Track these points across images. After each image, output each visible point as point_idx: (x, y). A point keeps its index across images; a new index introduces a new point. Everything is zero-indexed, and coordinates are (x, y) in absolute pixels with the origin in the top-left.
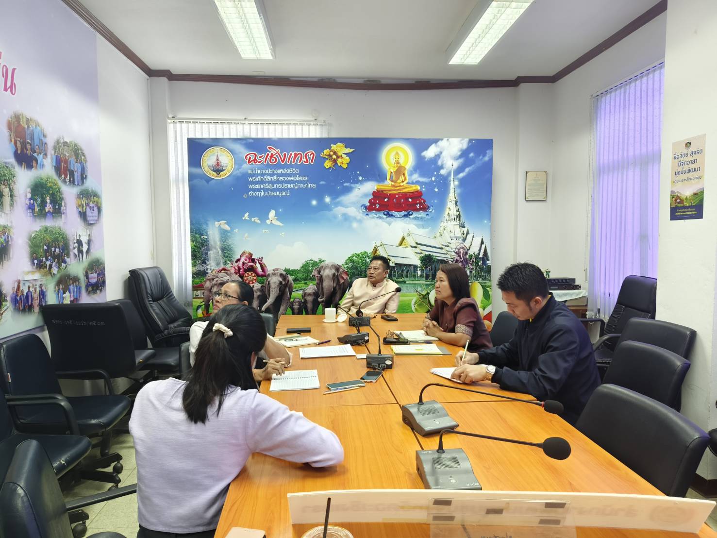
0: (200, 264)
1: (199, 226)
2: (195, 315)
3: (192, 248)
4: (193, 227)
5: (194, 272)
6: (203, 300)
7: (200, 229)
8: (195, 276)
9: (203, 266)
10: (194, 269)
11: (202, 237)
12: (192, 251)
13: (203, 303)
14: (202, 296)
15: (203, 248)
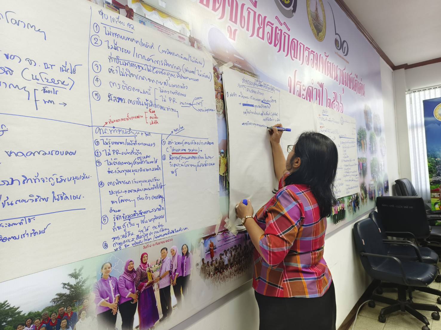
0: (435, 176)
1: (433, 153)
2: (434, 208)
3: (429, 166)
4: (429, 154)
5: (431, 181)
6: (439, 199)
7: (434, 155)
8: (432, 184)
9: (438, 177)
10: (431, 179)
11: (436, 159)
12: (429, 169)
13: (440, 201)
14: (438, 197)
15: (438, 166)
